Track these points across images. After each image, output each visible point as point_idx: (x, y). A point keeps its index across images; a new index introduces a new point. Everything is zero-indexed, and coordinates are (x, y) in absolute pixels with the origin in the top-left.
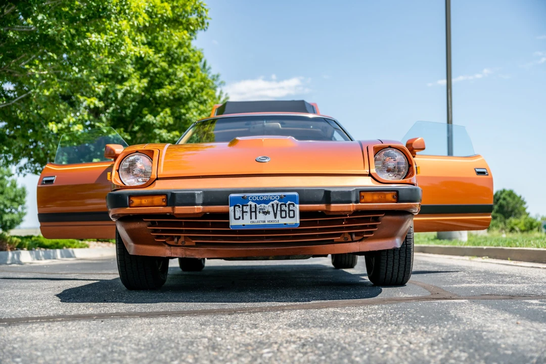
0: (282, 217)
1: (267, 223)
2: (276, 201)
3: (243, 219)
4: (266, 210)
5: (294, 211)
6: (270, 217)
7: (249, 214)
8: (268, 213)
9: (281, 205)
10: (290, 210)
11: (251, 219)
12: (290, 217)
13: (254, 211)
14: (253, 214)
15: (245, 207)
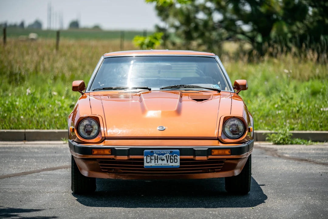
0: (171, 162)
1: (163, 165)
2: (168, 154)
3: (151, 163)
4: (163, 159)
5: (177, 159)
6: (165, 162)
7: (154, 160)
8: (164, 160)
9: (170, 156)
10: (175, 159)
11: (155, 163)
12: (175, 162)
13: (156, 159)
14: (156, 160)
15: (152, 157)
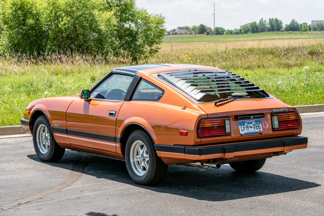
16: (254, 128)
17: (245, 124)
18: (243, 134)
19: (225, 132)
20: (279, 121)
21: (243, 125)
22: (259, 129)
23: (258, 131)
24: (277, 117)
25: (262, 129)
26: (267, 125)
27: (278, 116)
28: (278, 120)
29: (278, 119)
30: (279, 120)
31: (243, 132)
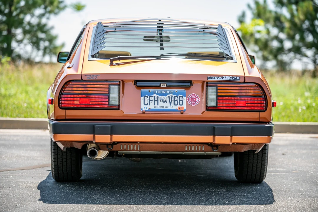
16: (170, 103)
17: (154, 95)
18: (146, 109)
19: (107, 103)
20: (217, 96)
21: (150, 96)
22: (178, 106)
23: (177, 107)
24: (215, 88)
25: (184, 106)
26: (197, 100)
27: (217, 87)
28: (215, 93)
29: (217, 93)
30: (219, 94)
31: (146, 106)
